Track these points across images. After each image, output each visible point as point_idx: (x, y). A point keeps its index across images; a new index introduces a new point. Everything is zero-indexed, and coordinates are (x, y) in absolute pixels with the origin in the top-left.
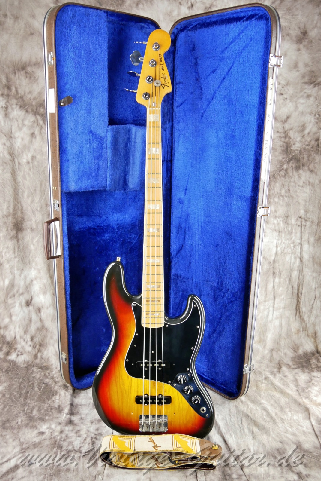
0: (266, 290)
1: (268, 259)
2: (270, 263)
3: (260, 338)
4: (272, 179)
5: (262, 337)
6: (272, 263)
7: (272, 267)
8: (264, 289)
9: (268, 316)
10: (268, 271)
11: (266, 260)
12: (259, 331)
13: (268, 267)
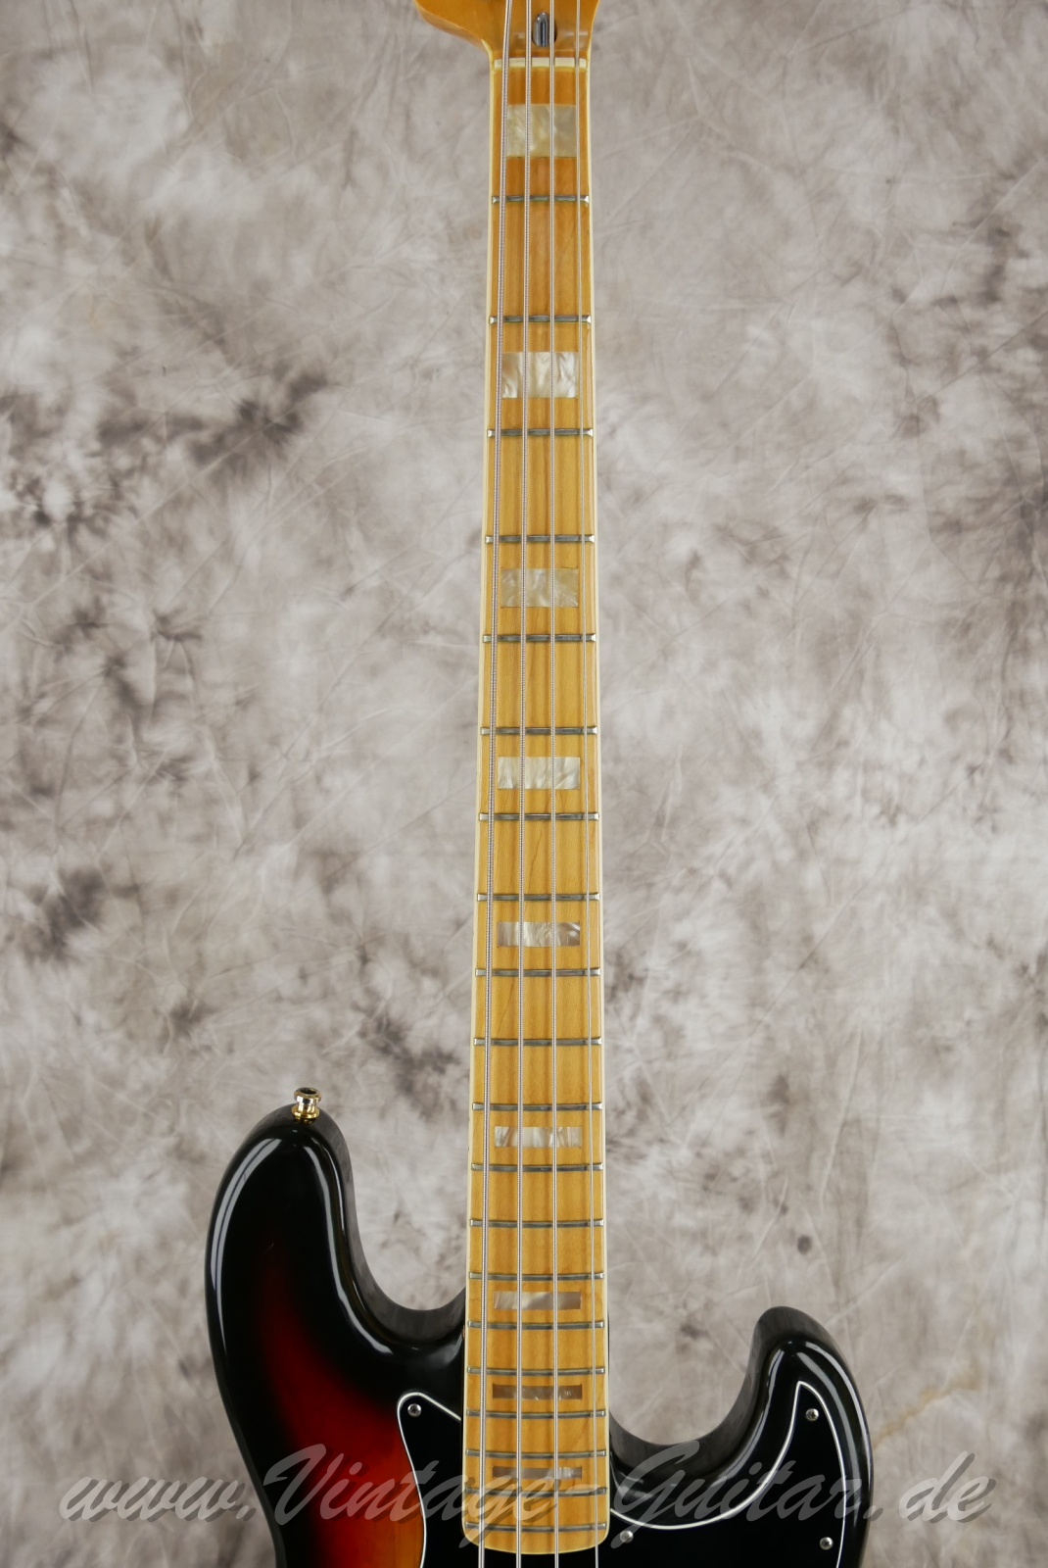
0: (1000, 1112)
1: (1011, 951)
2: (1025, 969)
3: (975, 1363)
4: (1037, 514)
5: (984, 1359)
6: (1033, 969)
7: (1031, 990)
8: (991, 1106)
9: (1012, 1246)
10: (1010, 1014)
11: (1000, 956)
12: (969, 1323)
13: (1013, 994)
